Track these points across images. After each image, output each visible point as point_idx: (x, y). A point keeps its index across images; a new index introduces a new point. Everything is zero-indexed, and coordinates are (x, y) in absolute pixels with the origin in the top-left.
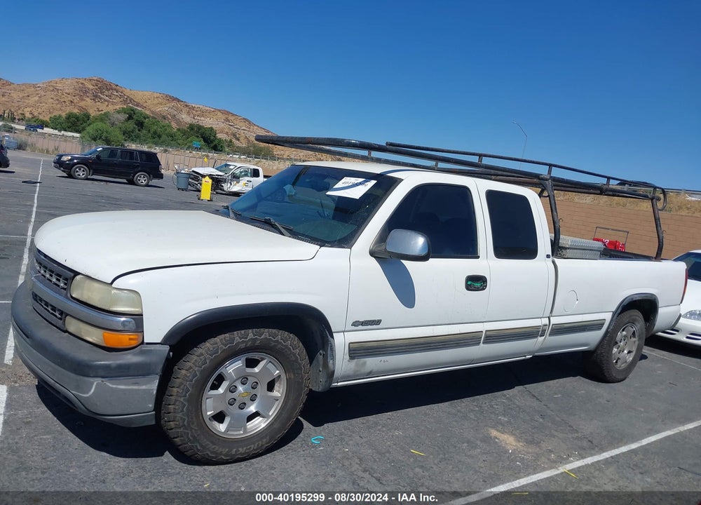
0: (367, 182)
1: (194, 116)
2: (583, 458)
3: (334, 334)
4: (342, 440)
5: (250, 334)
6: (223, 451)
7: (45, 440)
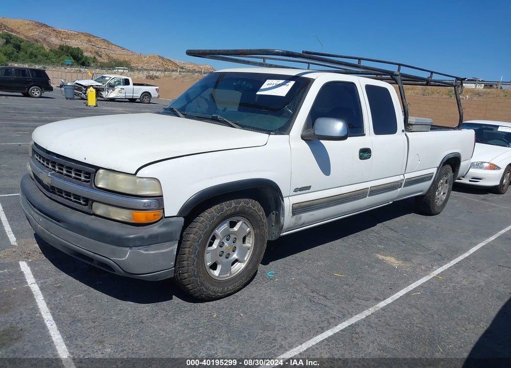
0: (287, 82)
1: (62, 38)
2: (441, 266)
3: (284, 199)
4: (286, 272)
5: (233, 203)
6: (219, 290)
7: (80, 298)
